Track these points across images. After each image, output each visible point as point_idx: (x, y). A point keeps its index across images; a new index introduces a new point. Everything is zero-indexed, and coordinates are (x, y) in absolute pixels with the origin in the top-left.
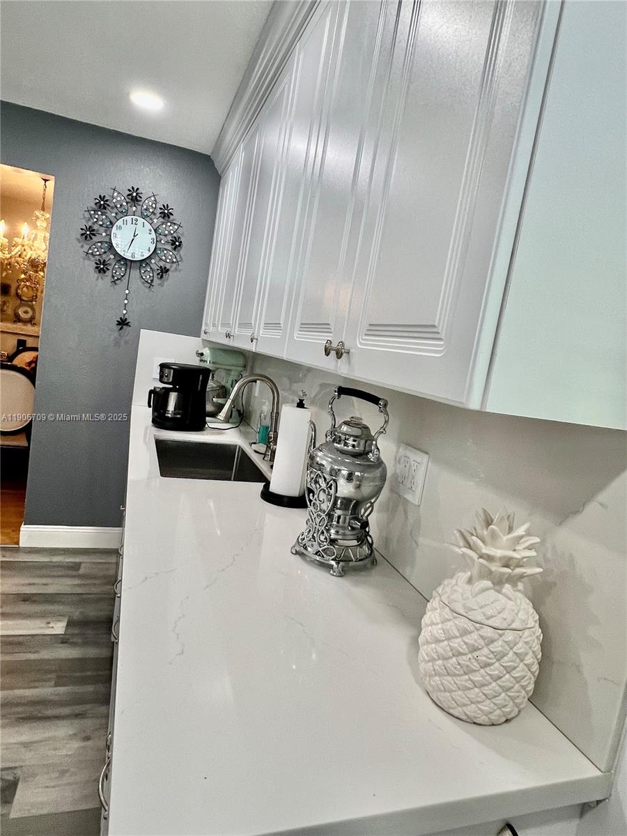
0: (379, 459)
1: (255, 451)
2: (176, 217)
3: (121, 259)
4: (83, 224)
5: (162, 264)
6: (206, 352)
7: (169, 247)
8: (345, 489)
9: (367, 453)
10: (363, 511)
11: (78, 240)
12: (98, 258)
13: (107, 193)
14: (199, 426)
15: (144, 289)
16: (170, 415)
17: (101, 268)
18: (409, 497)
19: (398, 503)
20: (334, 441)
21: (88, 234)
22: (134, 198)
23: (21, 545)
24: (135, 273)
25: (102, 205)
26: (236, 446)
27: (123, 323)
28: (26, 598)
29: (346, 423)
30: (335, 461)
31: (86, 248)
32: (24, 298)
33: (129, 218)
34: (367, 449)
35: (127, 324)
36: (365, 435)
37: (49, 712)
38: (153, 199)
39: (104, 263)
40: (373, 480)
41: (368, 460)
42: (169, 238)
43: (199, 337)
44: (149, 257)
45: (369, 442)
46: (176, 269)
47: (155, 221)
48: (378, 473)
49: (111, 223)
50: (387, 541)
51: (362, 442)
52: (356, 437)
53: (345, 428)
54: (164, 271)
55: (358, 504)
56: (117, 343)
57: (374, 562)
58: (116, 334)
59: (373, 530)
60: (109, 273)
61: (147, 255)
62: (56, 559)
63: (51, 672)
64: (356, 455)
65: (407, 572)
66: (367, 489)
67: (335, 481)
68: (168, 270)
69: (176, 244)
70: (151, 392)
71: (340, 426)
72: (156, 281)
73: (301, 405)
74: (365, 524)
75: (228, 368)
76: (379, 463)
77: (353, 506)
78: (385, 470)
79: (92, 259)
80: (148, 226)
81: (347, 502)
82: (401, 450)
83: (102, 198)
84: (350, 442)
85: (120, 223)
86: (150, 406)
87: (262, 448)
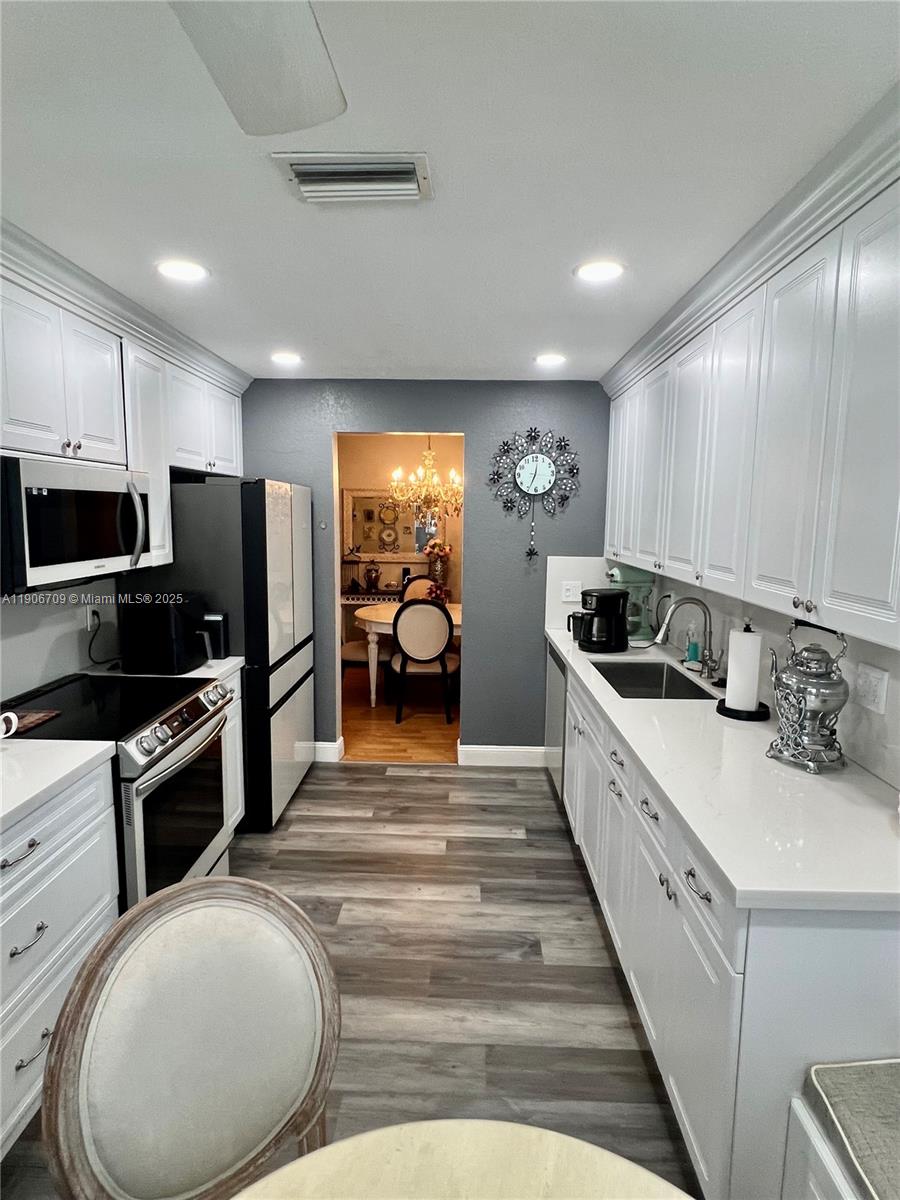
0: (840, 677)
1: (688, 669)
2: (572, 447)
3: (524, 495)
4: (491, 470)
5: (562, 492)
6: (616, 572)
7: (567, 475)
8: (812, 702)
9: (830, 674)
10: (828, 722)
11: (487, 484)
12: (505, 498)
13: (508, 438)
14: (621, 646)
15: (547, 518)
16: (595, 639)
17: (509, 506)
18: (871, 708)
19: (862, 714)
20: (797, 664)
21: (496, 478)
22: (533, 437)
23: (461, 762)
24: (538, 505)
25: (506, 449)
26: (663, 664)
27: (531, 553)
28: (484, 809)
29: (806, 650)
30: (799, 681)
31: (495, 490)
32: (387, 522)
33: (530, 457)
34: (829, 670)
35: (535, 554)
36: (826, 659)
37: (542, 897)
38: (550, 435)
39: (511, 501)
40: (837, 695)
41: (831, 679)
42: (567, 467)
43: (602, 556)
44: (551, 489)
45: (829, 665)
46: (575, 495)
47: (554, 454)
48: (841, 689)
49: (514, 463)
50: (853, 747)
51: (824, 665)
52: (818, 661)
53: (805, 654)
54: (564, 499)
55: (825, 716)
56: (528, 573)
57: (844, 764)
58: (527, 566)
59: (839, 737)
60: (515, 509)
61: (548, 487)
62: (493, 776)
63: (531, 868)
64: (818, 676)
65: (879, 771)
66: (832, 704)
67: (804, 698)
68: (568, 498)
69: (573, 471)
70: (569, 617)
71: (801, 652)
72: (558, 509)
73: (747, 629)
74: (833, 732)
75: (639, 585)
76: (841, 681)
77: (820, 717)
78: (847, 685)
79: (500, 499)
80: (548, 460)
81: (815, 714)
82: (860, 668)
83: (505, 444)
84: (813, 665)
85: (522, 463)
86: (569, 630)
87: (697, 666)
